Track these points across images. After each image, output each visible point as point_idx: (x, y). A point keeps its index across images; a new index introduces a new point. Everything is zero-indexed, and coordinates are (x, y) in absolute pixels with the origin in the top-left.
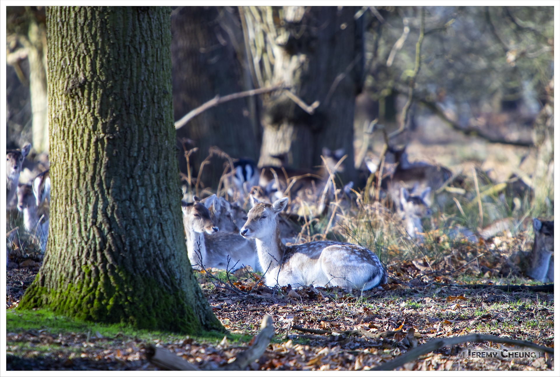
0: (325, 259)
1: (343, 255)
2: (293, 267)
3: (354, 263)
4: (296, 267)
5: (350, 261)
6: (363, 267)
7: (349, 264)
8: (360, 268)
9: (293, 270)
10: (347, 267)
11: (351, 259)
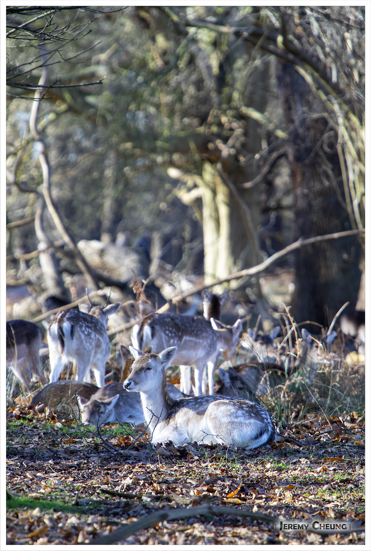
0: (211, 415)
1: (230, 410)
2: (178, 422)
3: (241, 419)
4: (182, 423)
5: (237, 417)
6: (250, 423)
7: (236, 420)
8: (247, 425)
9: (178, 425)
10: (233, 423)
11: (238, 414)
